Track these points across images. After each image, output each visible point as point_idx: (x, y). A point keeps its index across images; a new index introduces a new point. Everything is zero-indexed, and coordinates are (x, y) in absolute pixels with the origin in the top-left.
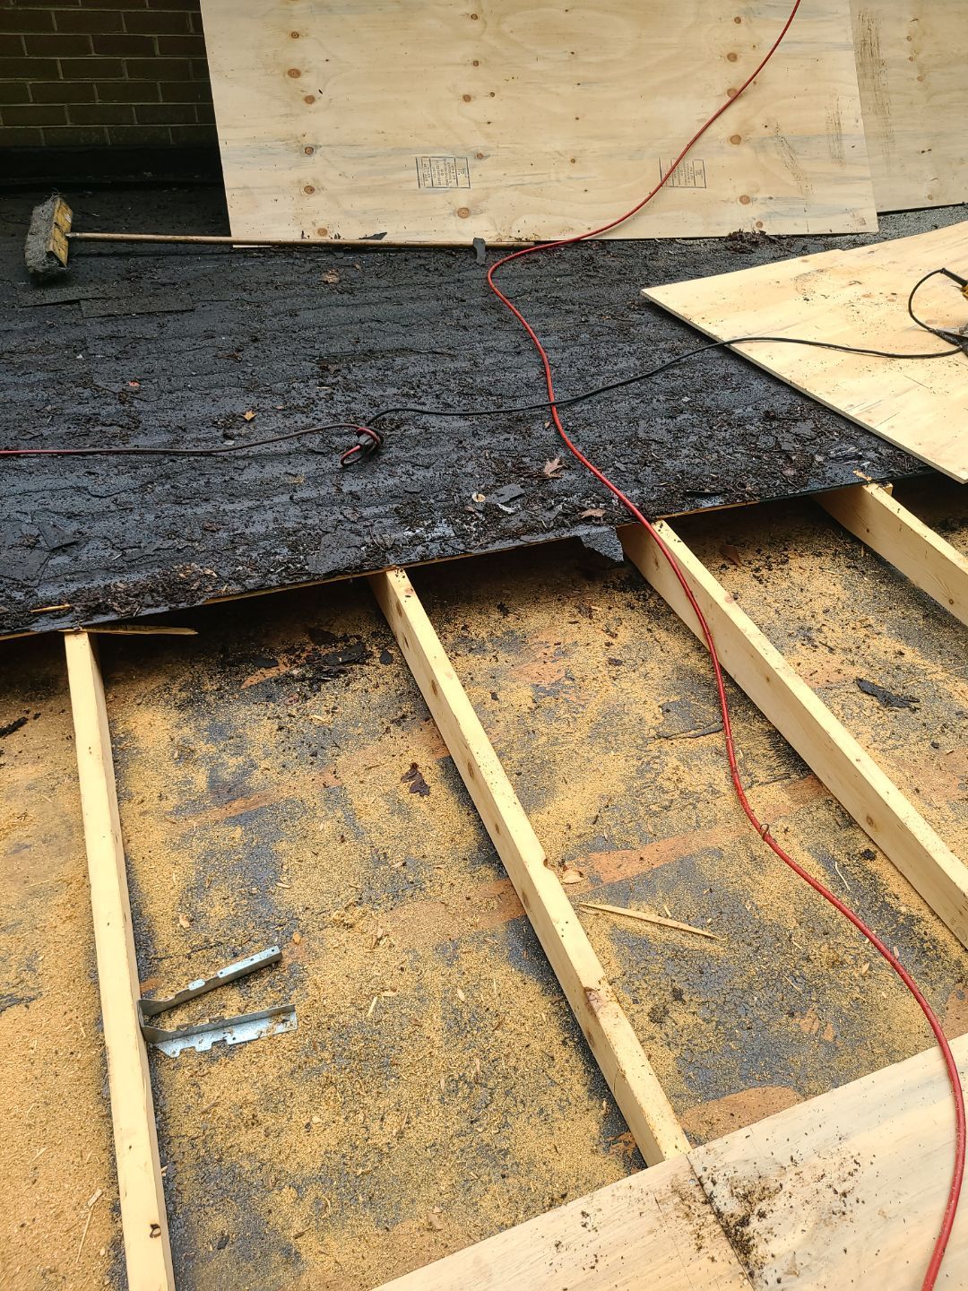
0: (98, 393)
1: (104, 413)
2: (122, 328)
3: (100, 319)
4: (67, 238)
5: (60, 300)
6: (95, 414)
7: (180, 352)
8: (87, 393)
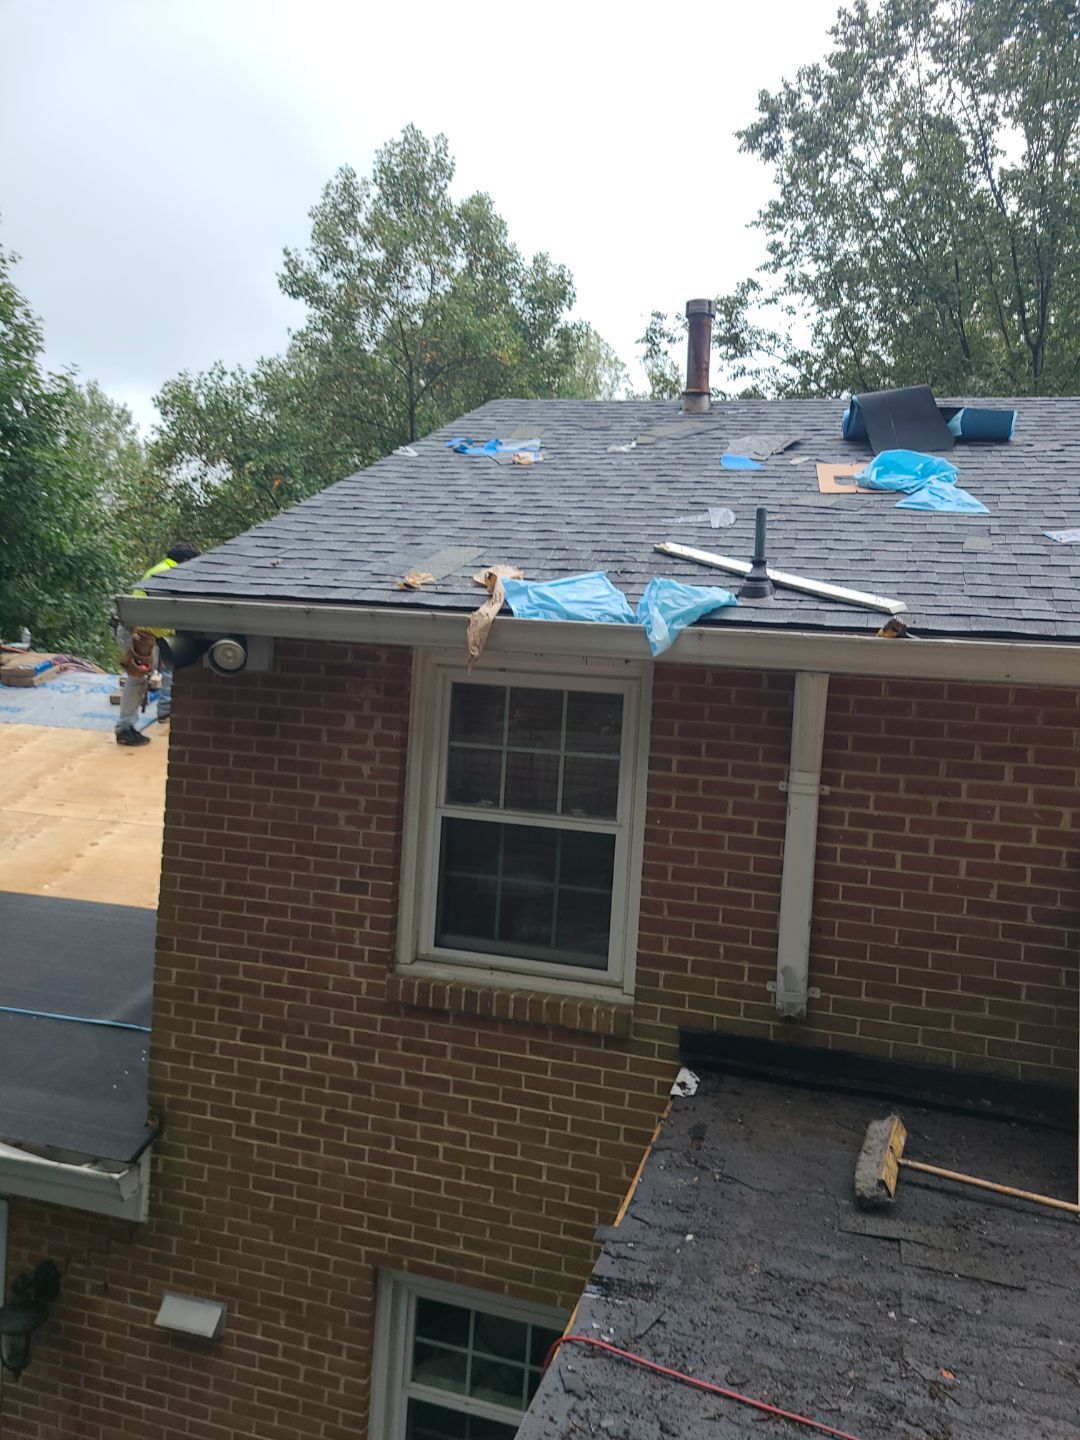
0: (906, 1374)
1: (909, 1403)
2: (943, 1290)
3: (921, 1272)
4: (899, 1164)
5: (880, 1234)
6: (899, 1402)
7: (1006, 1346)
8: (894, 1368)
